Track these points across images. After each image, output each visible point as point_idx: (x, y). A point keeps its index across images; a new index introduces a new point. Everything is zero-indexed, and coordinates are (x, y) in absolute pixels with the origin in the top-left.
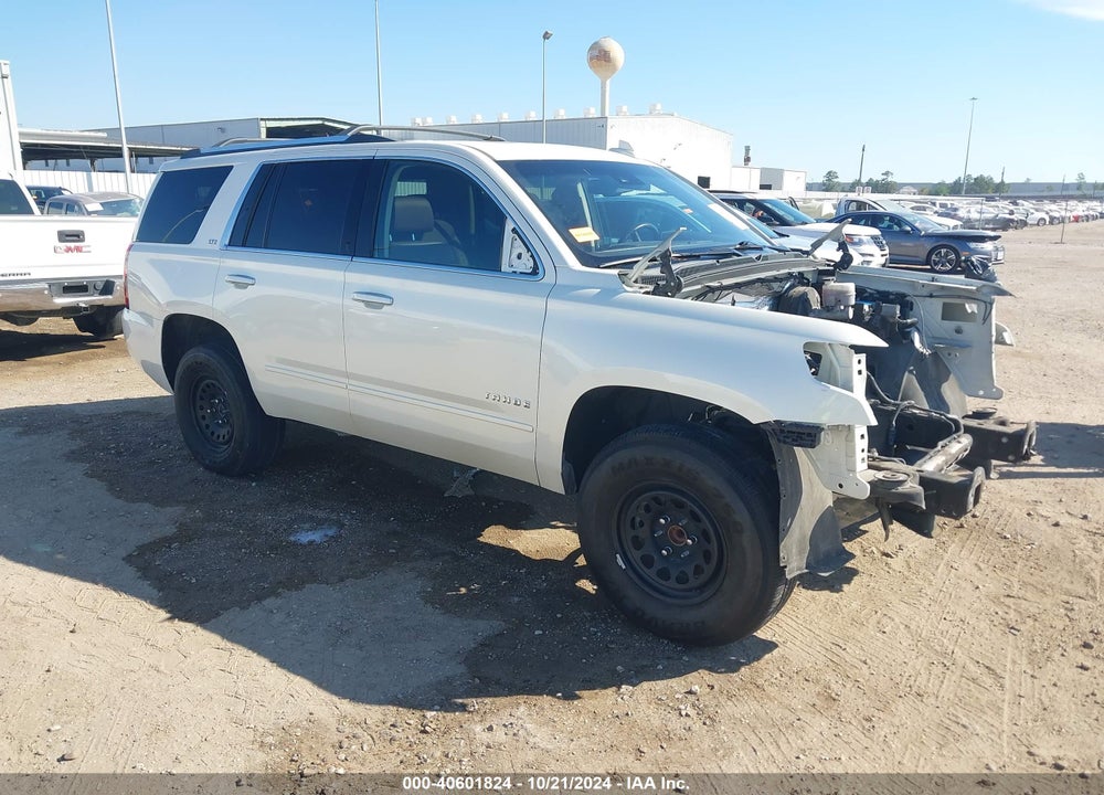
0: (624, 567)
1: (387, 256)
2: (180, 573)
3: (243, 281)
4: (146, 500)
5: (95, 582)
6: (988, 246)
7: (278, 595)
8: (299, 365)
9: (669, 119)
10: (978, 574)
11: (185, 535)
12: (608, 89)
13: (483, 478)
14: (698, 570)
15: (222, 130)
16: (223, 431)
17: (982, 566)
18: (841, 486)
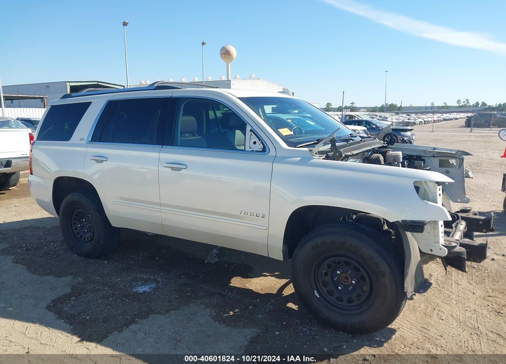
0: (319, 297)
1: (179, 144)
2: (79, 314)
3: (100, 159)
4: (49, 274)
5: (34, 322)
6: (409, 134)
7: (136, 323)
8: (132, 200)
9: (259, 81)
10: (471, 286)
11: (77, 292)
12: (230, 67)
13: (223, 251)
14: (359, 295)
15: (48, 87)
16: (88, 235)
17: (471, 282)
18: (431, 250)
